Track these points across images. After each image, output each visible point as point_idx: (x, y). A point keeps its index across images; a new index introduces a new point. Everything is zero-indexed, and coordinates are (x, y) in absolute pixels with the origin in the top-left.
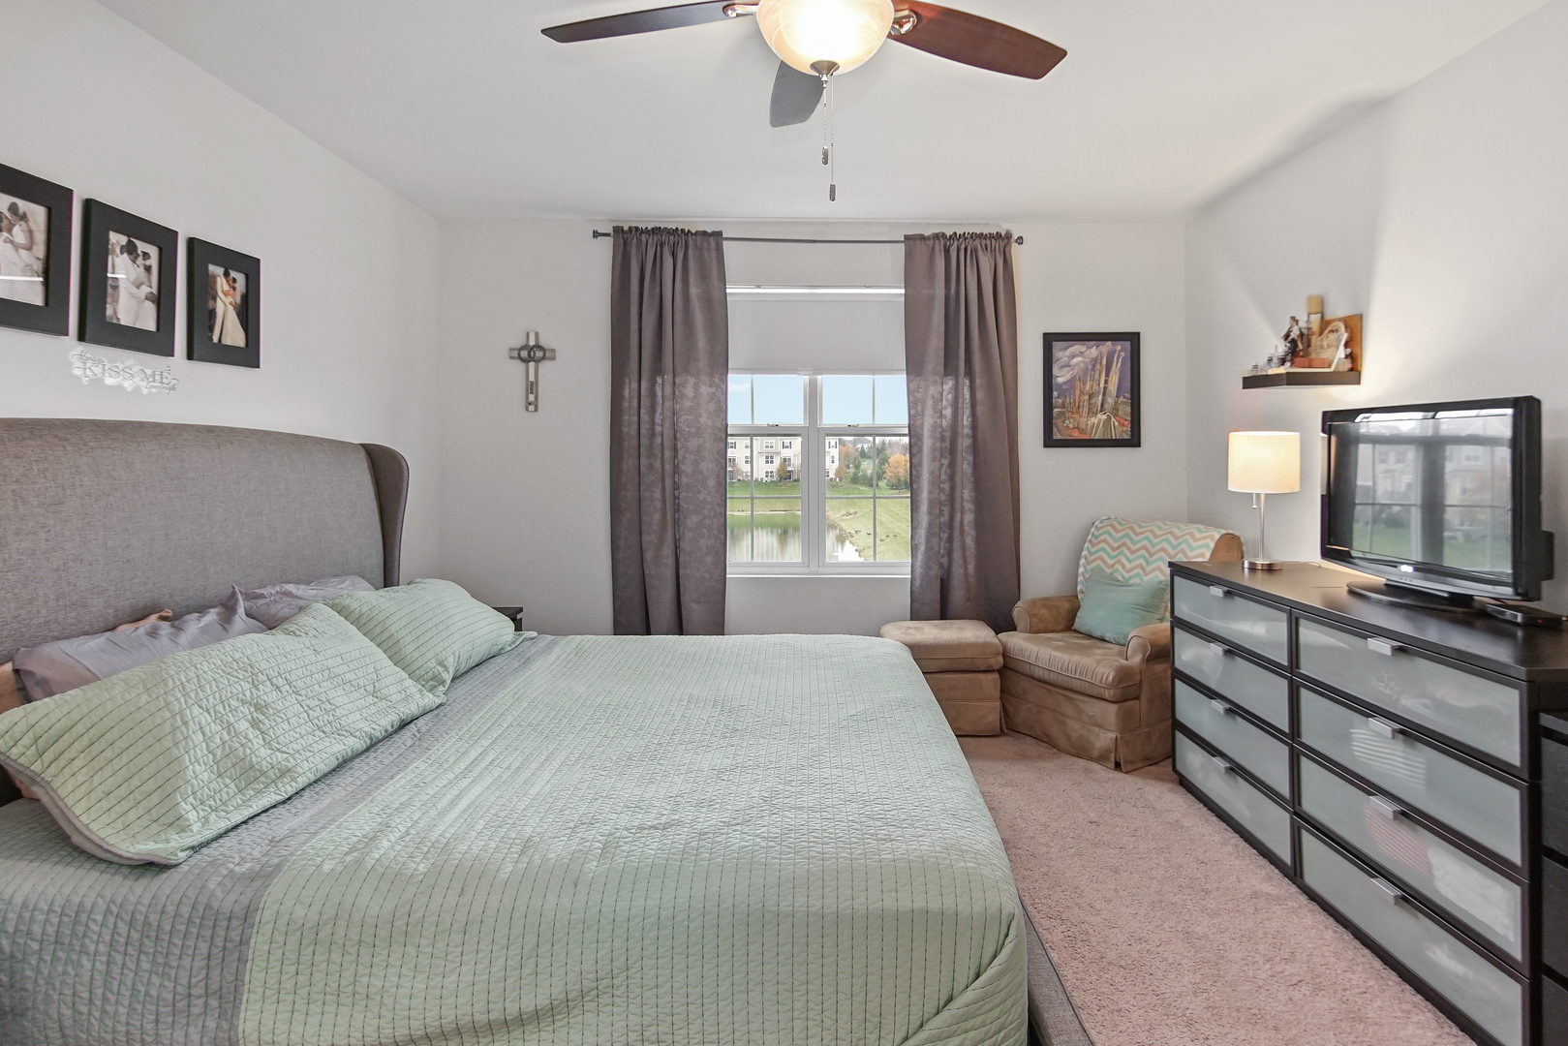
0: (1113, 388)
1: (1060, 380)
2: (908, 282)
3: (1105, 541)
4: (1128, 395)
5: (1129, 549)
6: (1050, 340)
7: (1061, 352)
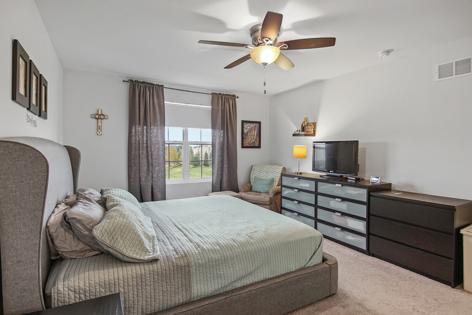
0: (255, 134)
1: (245, 132)
2: (212, 105)
3: (256, 170)
4: (258, 136)
5: (262, 171)
6: (243, 122)
7: (246, 126)
